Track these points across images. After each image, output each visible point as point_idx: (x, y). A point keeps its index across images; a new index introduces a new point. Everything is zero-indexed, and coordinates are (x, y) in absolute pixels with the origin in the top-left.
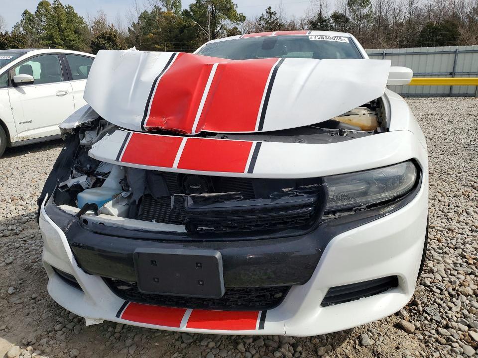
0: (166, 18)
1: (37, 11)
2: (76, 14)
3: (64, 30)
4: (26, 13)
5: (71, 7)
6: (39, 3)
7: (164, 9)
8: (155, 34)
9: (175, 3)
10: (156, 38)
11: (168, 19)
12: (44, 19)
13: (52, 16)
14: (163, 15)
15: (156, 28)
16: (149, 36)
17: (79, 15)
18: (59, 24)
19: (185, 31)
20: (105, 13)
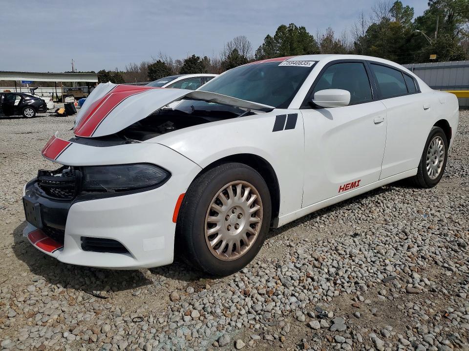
0: (392, 29)
1: (276, 34)
2: (308, 33)
3: (295, 49)
4: (268, 37)
5: (303, 28)
6: (278, 28)
7: (393, 20)
8: (379, 46)
9: (406, 12)
10: (379, 50)
11: (396, 29)
12: (280, 41)
13: (287, 38)
14: (389, 26)
15: (382, 39)
16: (371, 49)
17: (311, 34)
18: (291, 44)
19: (413, 41)
20: (333, 30)
